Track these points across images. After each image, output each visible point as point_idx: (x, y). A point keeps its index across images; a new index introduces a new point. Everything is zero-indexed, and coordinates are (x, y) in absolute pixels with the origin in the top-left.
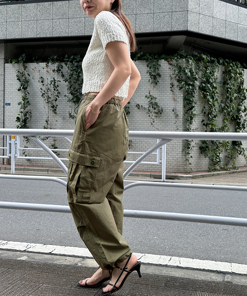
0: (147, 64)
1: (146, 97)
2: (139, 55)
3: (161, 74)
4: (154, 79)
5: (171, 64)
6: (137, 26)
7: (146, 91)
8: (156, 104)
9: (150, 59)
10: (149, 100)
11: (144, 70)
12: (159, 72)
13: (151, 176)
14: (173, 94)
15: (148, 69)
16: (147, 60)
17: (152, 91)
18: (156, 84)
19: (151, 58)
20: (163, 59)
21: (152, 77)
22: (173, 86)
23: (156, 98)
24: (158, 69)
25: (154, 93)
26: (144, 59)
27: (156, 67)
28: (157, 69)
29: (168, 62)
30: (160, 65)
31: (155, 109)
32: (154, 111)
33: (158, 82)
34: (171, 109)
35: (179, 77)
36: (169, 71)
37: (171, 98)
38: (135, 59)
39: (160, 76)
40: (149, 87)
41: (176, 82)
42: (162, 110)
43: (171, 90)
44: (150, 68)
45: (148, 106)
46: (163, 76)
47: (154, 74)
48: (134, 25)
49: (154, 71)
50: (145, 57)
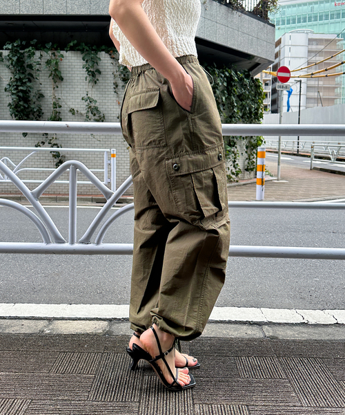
0: (82, 56)
1: (83, 99)
2: (71, 44)
3: (101, 70)
4: (93, 76)
5: (114, 58)
6: (68, 5)
7: (81, 92)
8: (96, 109)
9: (87, 50)
10: (86, 103)
11: (79, 64)
12: (99, 67)
13: (92, 200)
14: (118, 97)
15: (84, 63)
16: (82, 51)
17: (90, 92)
18: (96, 83)
19: (88, 48)
20: (103, 50)
21: (90, 73)
22: (117, 86)
23: (96, 101)
24: (97, 63)
25: (94, 95)
26: (78, 50)
27: (95, 61)
28: (95, 64)
29: (110, 55)
30: (100, 59)
31: (95, 115)
32: (93, 118)
33: (98, 80)
34: (115, 115)
35: (124, 75)
36: (112, 67)
37: (115, 101)
38: (66, 49)
39: (100, 73)
40: (87, 87)
41: (120, 81)
42: (104, 117)
43: (115, 92)
44: (87, 62)
45: (85, 112)
46: (103, 73)
47: (92, 70)
48: (65, 4)
49: (93, 66)
50: (79, 47)
